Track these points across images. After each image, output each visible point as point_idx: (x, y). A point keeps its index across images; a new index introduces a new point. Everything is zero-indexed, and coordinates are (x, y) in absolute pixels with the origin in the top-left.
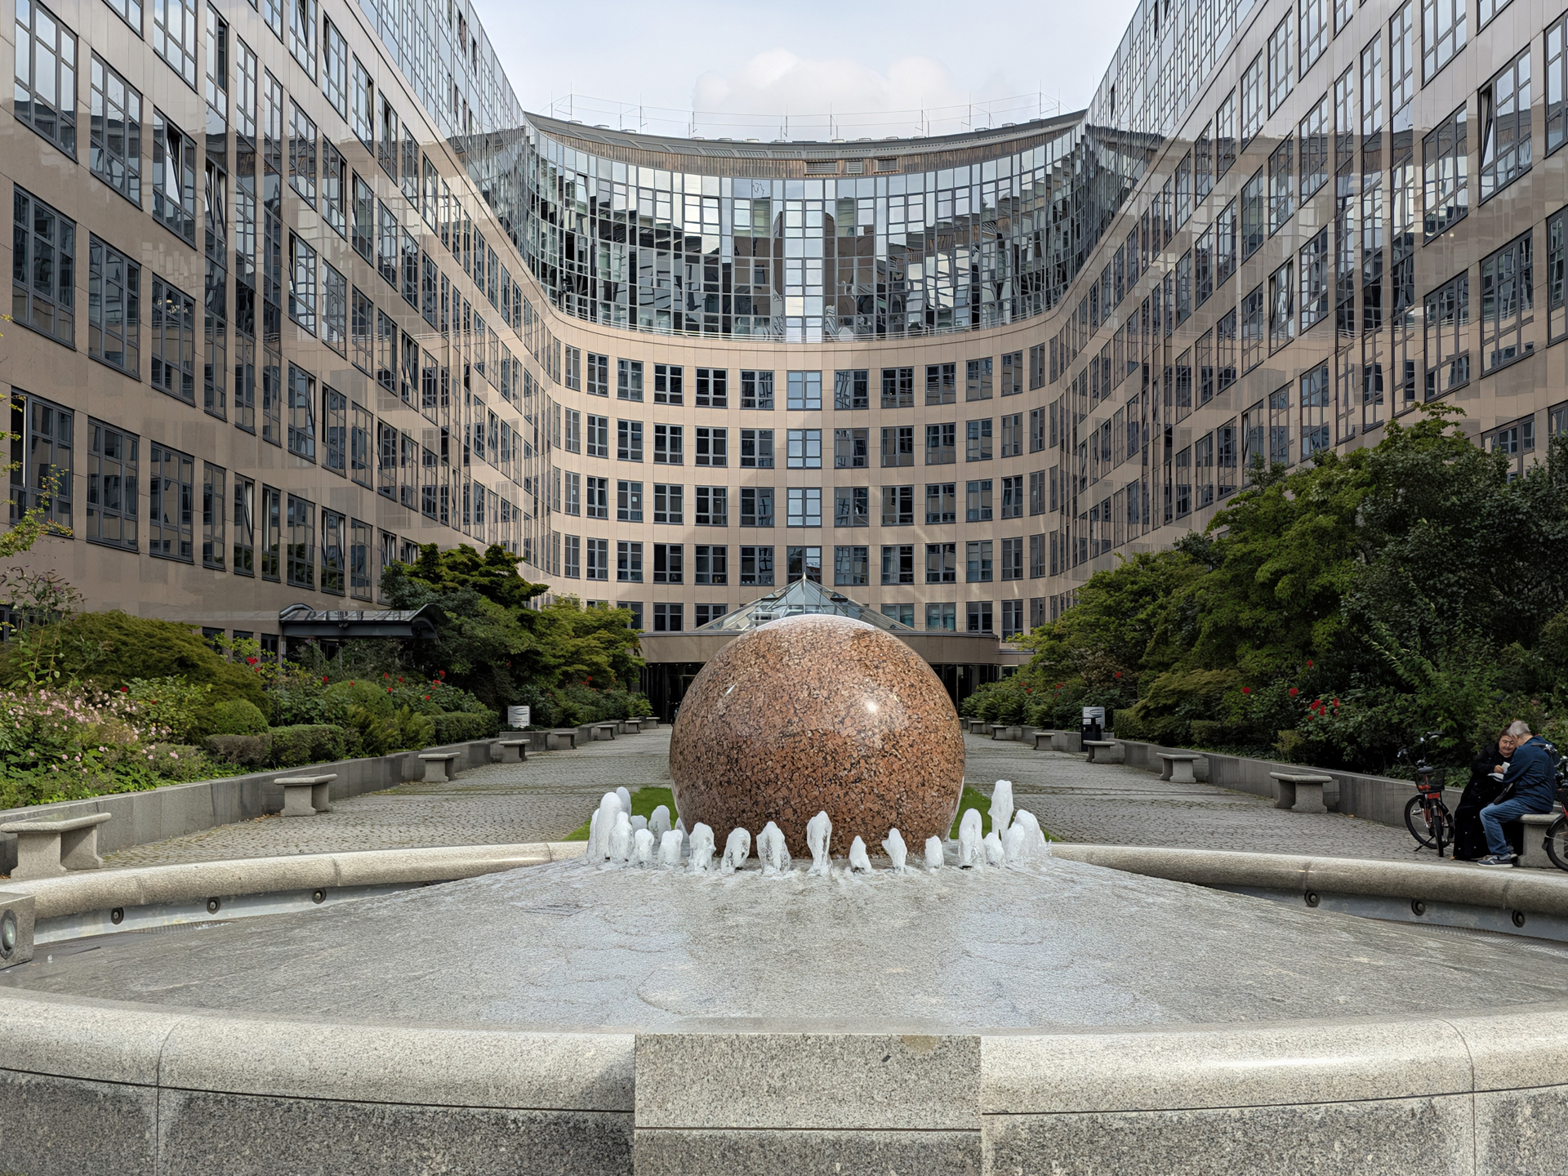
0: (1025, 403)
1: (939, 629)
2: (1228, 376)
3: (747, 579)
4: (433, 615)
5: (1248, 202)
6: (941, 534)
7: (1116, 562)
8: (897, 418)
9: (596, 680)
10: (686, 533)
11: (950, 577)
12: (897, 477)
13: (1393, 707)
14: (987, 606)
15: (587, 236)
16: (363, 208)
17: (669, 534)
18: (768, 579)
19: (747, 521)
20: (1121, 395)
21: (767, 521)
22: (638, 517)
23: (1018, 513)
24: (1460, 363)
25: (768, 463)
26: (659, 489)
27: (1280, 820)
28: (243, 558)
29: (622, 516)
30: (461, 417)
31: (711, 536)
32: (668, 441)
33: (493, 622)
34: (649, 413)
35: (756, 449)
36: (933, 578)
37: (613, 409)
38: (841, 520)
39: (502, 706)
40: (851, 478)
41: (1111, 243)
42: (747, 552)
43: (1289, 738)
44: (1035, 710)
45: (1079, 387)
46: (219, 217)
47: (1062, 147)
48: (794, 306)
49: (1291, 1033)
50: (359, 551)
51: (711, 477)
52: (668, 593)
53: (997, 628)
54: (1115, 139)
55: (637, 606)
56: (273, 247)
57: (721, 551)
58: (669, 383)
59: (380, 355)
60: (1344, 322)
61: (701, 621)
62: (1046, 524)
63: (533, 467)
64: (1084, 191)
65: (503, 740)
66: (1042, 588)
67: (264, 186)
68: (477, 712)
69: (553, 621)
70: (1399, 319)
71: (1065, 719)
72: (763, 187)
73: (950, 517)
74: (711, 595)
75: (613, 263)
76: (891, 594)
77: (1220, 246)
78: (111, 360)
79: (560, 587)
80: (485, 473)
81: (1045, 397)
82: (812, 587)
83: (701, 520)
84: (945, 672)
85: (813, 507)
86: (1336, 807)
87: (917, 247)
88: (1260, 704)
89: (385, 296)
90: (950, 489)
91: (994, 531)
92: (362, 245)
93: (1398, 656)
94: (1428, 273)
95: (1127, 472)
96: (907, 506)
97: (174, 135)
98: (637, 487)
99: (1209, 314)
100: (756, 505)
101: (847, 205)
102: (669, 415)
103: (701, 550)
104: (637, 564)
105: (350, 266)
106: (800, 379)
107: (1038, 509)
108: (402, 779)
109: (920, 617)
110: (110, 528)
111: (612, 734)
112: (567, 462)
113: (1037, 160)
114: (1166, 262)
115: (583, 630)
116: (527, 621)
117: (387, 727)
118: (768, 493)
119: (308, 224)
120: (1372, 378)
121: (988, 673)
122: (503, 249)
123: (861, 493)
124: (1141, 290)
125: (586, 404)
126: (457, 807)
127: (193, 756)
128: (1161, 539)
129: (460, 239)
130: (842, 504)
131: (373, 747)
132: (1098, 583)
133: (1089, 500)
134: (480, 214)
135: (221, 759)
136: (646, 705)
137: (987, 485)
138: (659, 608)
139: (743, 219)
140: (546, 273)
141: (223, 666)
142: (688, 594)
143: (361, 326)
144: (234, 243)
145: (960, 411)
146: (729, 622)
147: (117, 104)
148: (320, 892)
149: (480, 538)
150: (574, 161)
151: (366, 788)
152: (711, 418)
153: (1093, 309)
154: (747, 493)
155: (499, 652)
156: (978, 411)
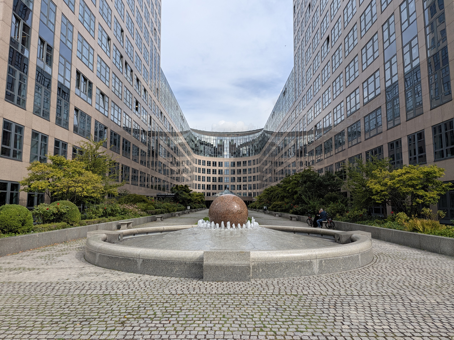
0: (256, 166)
1: (245, 196)
2: (282, 163)
3: (219, 189)
4: (177, 194)
5: (285, 140)
6: (245, 183)
7: (268, 187)
8: (239, 168)
9: (199, 202)
10: (211, 183)
11: (246, 189)
12: (239, 176)
13: (305, 207)
14: (251, 193)
15: (198, 144)
16: (169, 140)
17: (209, 183)
18: (222, 189)
19: (219, 181)
20: (268, 165)
21: (222, 181)
22: (205, 181)
23: (255, 181)
24: (313, 161)
25: (222, 174)
26: (208, 177)
27: (290, 222)
28: (152, 187)
29: (203, 181)
30: (181, 168)
31: (214, 183)
32: (209, 171)
33: (185, 195)
34: (206, 167)
35: (220, 172)
36: (244, 189)
37: (201, 167)
38: (232, 181)
39: (186, 206)
40: (233, 176)
41: (267, 145)
42: (219, 186)
43: (291, 211)
44: (258, 207)
45: (263, 164)
46: (150, 142)
47: (260, 133)
48: (225, 153)
49: (292, 251)
50: (168, 186)
51: (214, 176)
52: (209, 191)
53: (252, 196)
54: (267, 132)
55: (204, 193)
56: (157, 146)
57: (216, 185)
58: (209, 163)
59: (171, 159)
60: (298, 156)
61: (213, 195)
62: (259, 182)
63: (191, 174)
64: (263, 139)
65: (186, 211)
66: (258, 191)
67: (156, 138)
68: (183, 207)
69: (193, 195)
70: (305, 155)
71: (262, 208)
72: (221, 138)
73: (246, 181)
74: (214, 191)
75: (202, 148)
76: (238, 191)
77: (281, 146)
78: (135, 160)
79: (194, 190)
80: (184, 175)
81: (259, 165)
82: (228, 190)
83: (213, 181)
84: (245, 202)
85: (228, 180)
86: (298, 220)
87: (242, 146)
88: (287, 206)
89: (172, 152)
90: (246, 177)
91: (252, 183)
92: (169, 145)
93: (306, 200)
94: (308, 149)
95: (269, 175)
96: (240, 180)
97: (144, 131)
98: (205, 177)
99: (280, 155)
100: (220, 179)
101: (232, 140)
102: (209, 167)
103: (213, 185)
104: (204, 187)
105: (167, 148)
106: (226, 164)
107: (257, 180)
108: (173, 216)
109: (242, 194)
110: (134, 182)
111: (201, 210)
112: (196, 174)
113: (257, 135)
114: (274, 148)
115: (197, 196)
116: (190, 195)
117: (171, 209)
118: (222, 178)
119: (161, 143)
120: (301, 163)
121: (251, 202)
122: (187, 146)
123: (234, 178)
124: (271, 152)
125: (198, 166)
126: (180, 220)
127: (145, 213)
128: (274, 184)
129: (181, 145)
130: (232, 179)
131: (169, 212)
132: (265, 190)
133: (264, 179)
134: (184, 141)
135: (148, 213)
136: (205, 206)
137: (251, 177)
138: (207, 193)
139: (219, 142)
140: (193, 149)
141: (149, 201)
142: (211, 191)
143: (168, 156)
144: (152, 145)
145: (247, 167)
146: (217, 195)
147: (137, 127)
148: (161, 232)
149: (184, 184)
150: (197, 135)
151: (168, 217)
152: (214, 168)
153: (265, 154)
154: (219, 178)
155: (186, 199)
156: (250, 167)
